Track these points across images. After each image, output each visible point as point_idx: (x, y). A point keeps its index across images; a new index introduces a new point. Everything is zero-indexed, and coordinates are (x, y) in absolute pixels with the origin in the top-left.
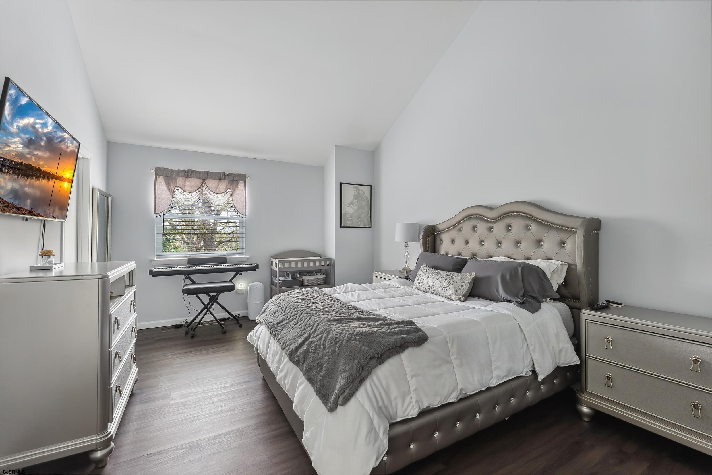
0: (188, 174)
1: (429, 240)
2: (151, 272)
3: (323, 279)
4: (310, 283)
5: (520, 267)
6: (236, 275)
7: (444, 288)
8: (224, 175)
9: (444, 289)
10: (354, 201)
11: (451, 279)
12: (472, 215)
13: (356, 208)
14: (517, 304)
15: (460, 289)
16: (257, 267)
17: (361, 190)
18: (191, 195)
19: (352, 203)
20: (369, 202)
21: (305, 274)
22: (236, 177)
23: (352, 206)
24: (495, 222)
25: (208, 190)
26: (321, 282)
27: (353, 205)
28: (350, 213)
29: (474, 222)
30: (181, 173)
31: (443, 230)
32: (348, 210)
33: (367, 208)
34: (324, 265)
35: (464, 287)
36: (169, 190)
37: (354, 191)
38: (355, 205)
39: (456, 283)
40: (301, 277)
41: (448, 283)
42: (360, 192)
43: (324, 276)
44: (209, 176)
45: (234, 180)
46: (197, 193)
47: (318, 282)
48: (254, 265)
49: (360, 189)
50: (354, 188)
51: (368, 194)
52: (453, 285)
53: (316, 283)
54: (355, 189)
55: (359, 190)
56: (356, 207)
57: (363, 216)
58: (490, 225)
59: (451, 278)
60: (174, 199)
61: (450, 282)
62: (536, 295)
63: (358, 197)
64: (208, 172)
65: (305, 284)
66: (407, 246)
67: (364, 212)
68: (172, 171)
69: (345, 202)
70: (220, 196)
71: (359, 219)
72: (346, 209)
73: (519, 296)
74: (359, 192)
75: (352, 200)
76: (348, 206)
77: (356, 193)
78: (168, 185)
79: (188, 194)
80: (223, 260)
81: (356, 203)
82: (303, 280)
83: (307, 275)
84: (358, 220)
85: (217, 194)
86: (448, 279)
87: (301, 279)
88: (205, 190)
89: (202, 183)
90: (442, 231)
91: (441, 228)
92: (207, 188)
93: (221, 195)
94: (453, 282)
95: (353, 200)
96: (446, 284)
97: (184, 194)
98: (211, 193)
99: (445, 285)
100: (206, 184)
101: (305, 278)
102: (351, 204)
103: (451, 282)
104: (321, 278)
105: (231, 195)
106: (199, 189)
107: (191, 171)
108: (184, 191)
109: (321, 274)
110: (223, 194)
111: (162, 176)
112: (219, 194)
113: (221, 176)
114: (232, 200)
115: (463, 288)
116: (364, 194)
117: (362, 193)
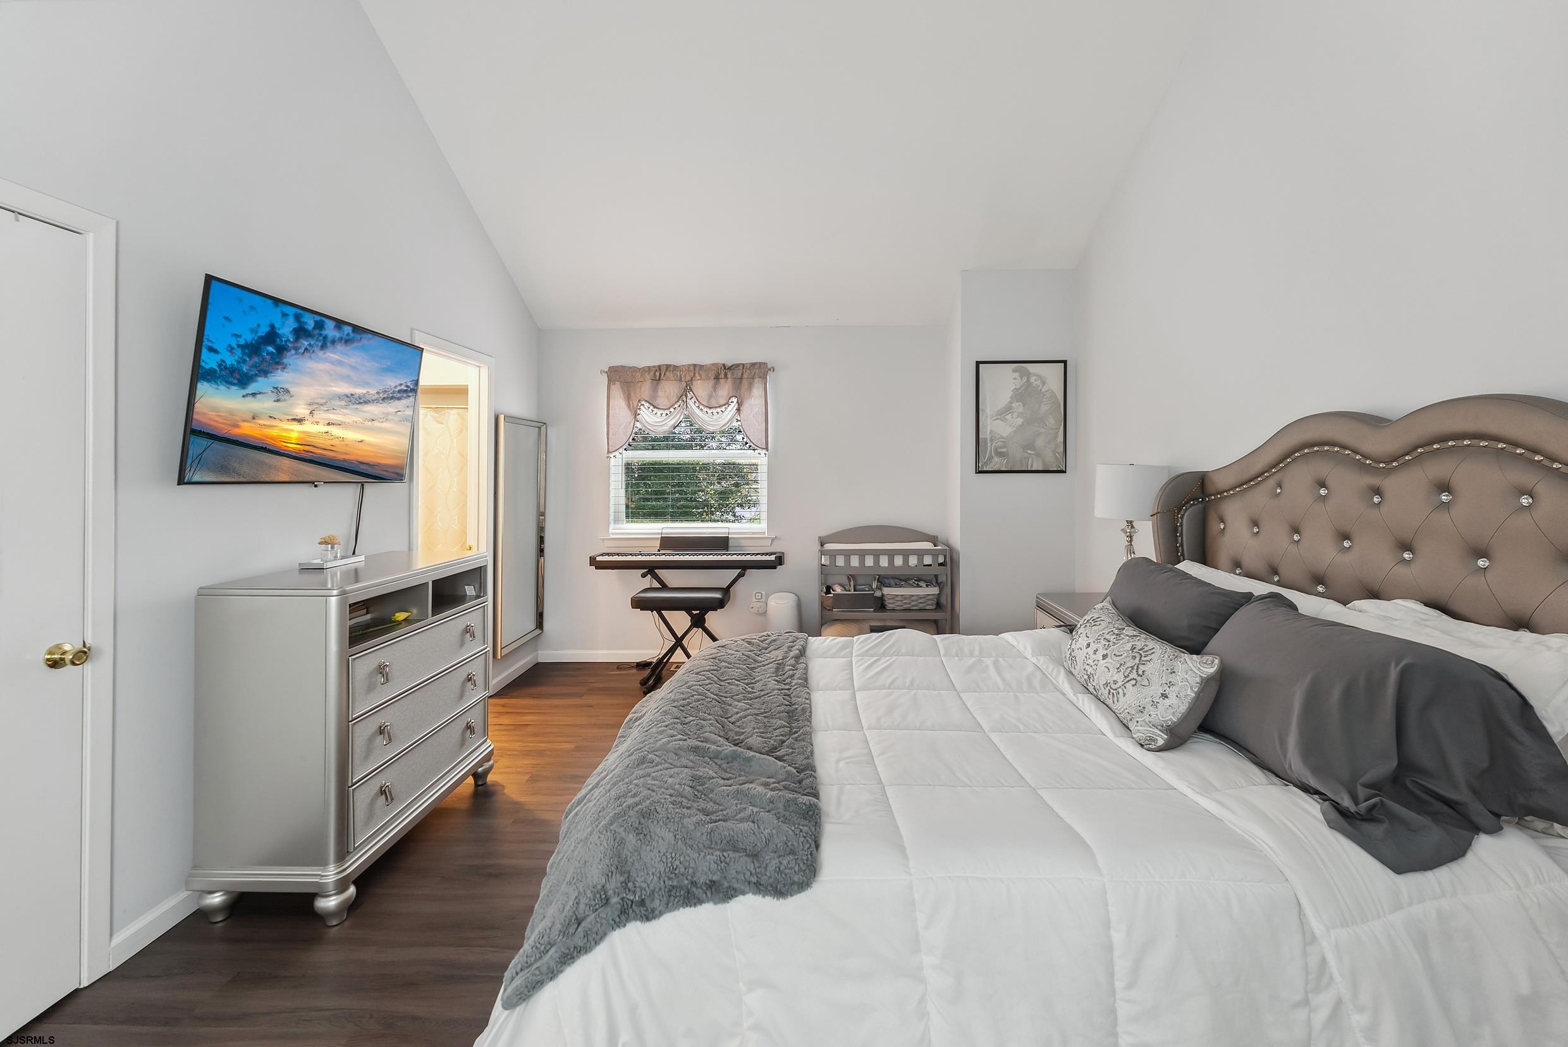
0: (660, 373)
1: (1187, 519)
2: (593, 562)
3: (930, 597)
4: (899, 603)
5: (1396, 665)
6: (740, 576)
7: (1112, 691)
8: (725, 368)
9: (1113, 693)
10: (1013, 405)
11: (1135, 668)
12: (1312, 445)
13: (1020, 423)
14: (1334, 815)
15: (1155, 704)
16: (780, 560)
17: (1035, 375)
18: (667, 414)
19: (1008, 409)
20: (1060, 406)
21: (893, 583)
22: (746, 371)
23: (1009, 417)
24: (1389, 472)
25: (695, 402)
26: (928, 605)
27: (1010, 415)
28: (1002, 437)
29: (1323, 468)
30: (649, 374)
31: (1227, 488)
32: (995, 427)
33: (1053, 421)
34: (930, 565)
35: (1172, 700)
36: (629, 406)
37: (1014, 379)
38: (1015, 415)
39: (1145, 683)
40: (881, 589)
41: (1125, 677)
42: (1032, 379)
43: (934, 590)
44: (697, 375)
45: (745, 376)
46: (675, 409)
47: (921, 603)
48: (773, 558)
49: (1031, 371)
50: (1014, 371)
51: (1056, 386)
52: (1135, 688)
53: (913, 606)
54: (1016, 375)
55: (1028, 374)
56: (1020, 421)
57: (1040, 442)
58: (1374, 481)
59: (1137, 661)
60: (638, 425)
61: (1131, 676)
62: (1461, 795)
63: (1023, 394)
64: (695, 365)
65: (890, 606)
66: (1132, 530)
67: (1043, 430)
68: (634, 370)
69: (987, 408)
70: (718, 413)
71: (1029, 451)
72: (989, 425)
73: (1358, 783)
74: (1028, 380)
75: (1009, 403)
76: (998, 419)
77: (1019, 383)
78: (628, 398)
79: (661, 412)
80: (722, 543)
81: (1021, 410)
82: (883, 595)
83: (897, 585)
84: (1027, 453)
85: (710, 408)
86: (1129, 664)
87: (878, 594)
88: (691, 403)
89: (685, 391)
90: (1224, 492)
91: (1222, 482)
92: (694, 398)
93: (719, 410)
94: (1139, 678)
95: (1011, 402)
96: (1119, 677)
97: (654, 412)
98: (701, 407)
99: (1115, 682)
100: (691, 391)
101: (887, 591)
102: (1005, 412)
103: (1134, 675)
104: (928, 595)
105: (738, 410)
106: (678, 401)
107: (665, 367)
108: (653, 406)
109: (927, 586)
110: (723, 409)
111: (619, 383)
112: (716, 407)
113: (722, 373)
114: (739, 419)
115: (1167, 702)
116: (1044, 384)
117: (1039, 382)
